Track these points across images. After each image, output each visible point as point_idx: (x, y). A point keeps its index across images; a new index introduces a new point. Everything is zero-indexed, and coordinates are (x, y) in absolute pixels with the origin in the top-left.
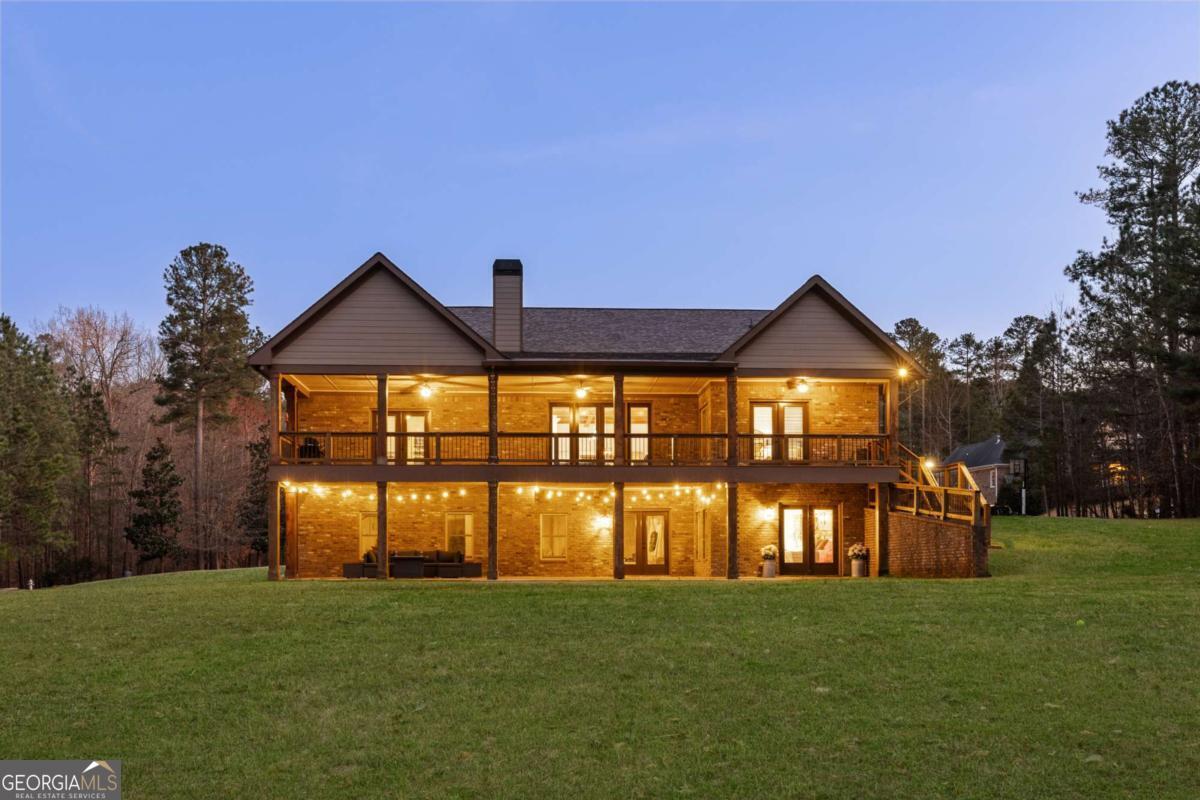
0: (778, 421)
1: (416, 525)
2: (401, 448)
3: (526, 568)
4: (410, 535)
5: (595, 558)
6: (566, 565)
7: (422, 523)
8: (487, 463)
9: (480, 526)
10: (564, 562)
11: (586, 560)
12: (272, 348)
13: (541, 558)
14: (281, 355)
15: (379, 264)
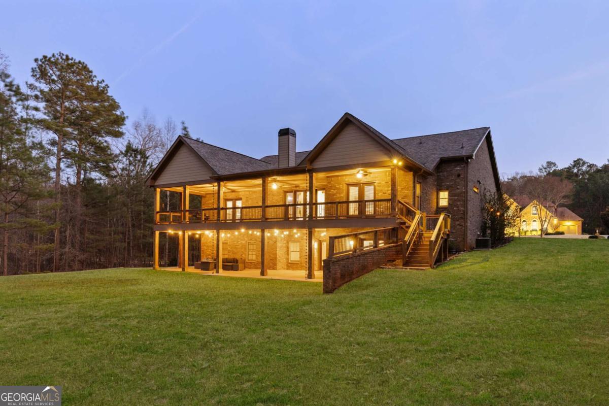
0: (361, 193)
2: (234, 214)
3: (273, 266)
4: (235, 251)
7: (238, 246)
8: (216, 222)
9: (258, 247)
10: (298, 264)
12: (152, 179)
13: (290, 262)
14: (157, 181)
15: (180, 140)
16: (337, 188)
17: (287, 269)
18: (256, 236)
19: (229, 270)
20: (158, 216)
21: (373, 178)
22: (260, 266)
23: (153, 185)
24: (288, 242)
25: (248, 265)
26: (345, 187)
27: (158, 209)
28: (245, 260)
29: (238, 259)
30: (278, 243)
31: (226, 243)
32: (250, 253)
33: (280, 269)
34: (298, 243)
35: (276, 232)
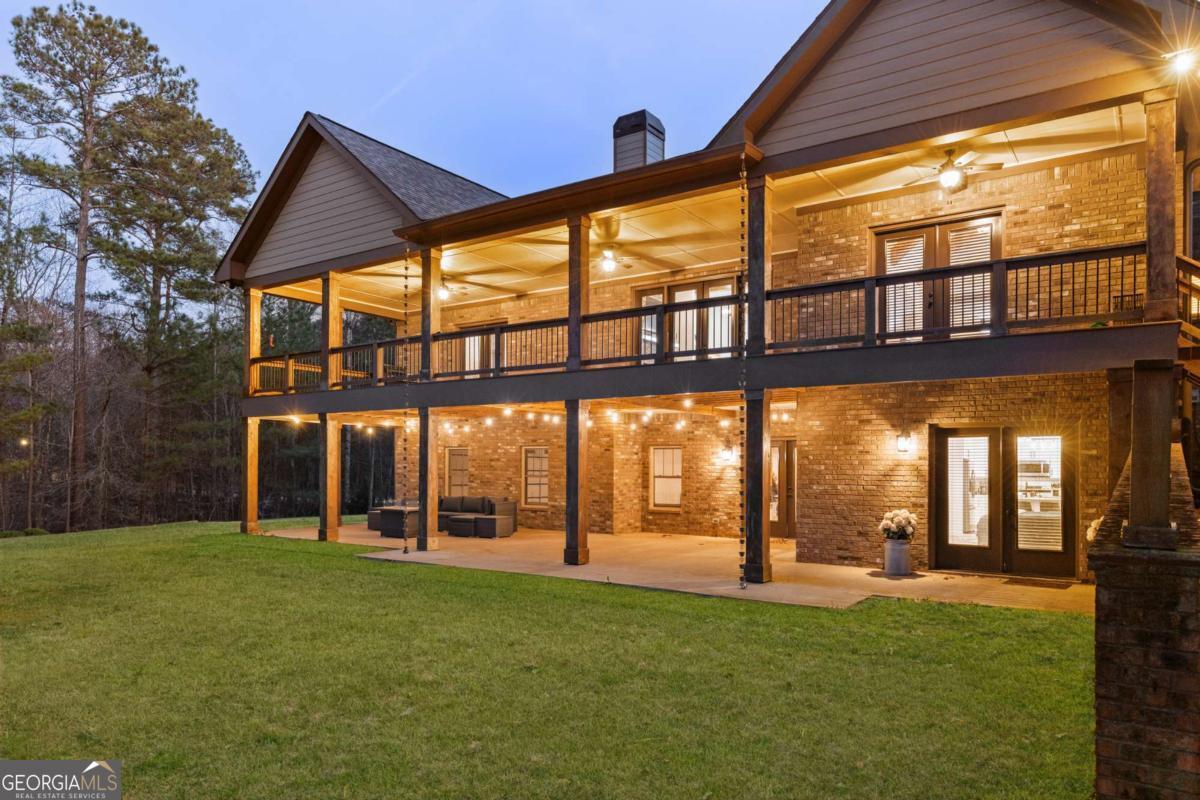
1: (493, 463)
3: (604, 522)
4: (489, 476)
5: (717, 510)
6: (679, 518)
7: (498, 460)
8: (418, 381)
9: (556, 464)
10: (677, 514)
11: (703, 512)
12: (232, 259)
13: (651, 507)
14: (251, 267)
15: (309, 127)
16: (838, 249)
17: (643, 530)
18: (550, 428)
19: (466, 536)
20: (255, 373)
21: (991, 194)
22: (562, 520)
23: (237, 277)
24: (645, 449)
25: (528, 518)
26: (869, 243)
27: (255, 350)
28: (517, 502)
29: (493, 501)
30: (615, 449)
31: (463, 454)
32: (530, 480)
33: (622, 531)
34: (678, 453)
35: (613, 416)
